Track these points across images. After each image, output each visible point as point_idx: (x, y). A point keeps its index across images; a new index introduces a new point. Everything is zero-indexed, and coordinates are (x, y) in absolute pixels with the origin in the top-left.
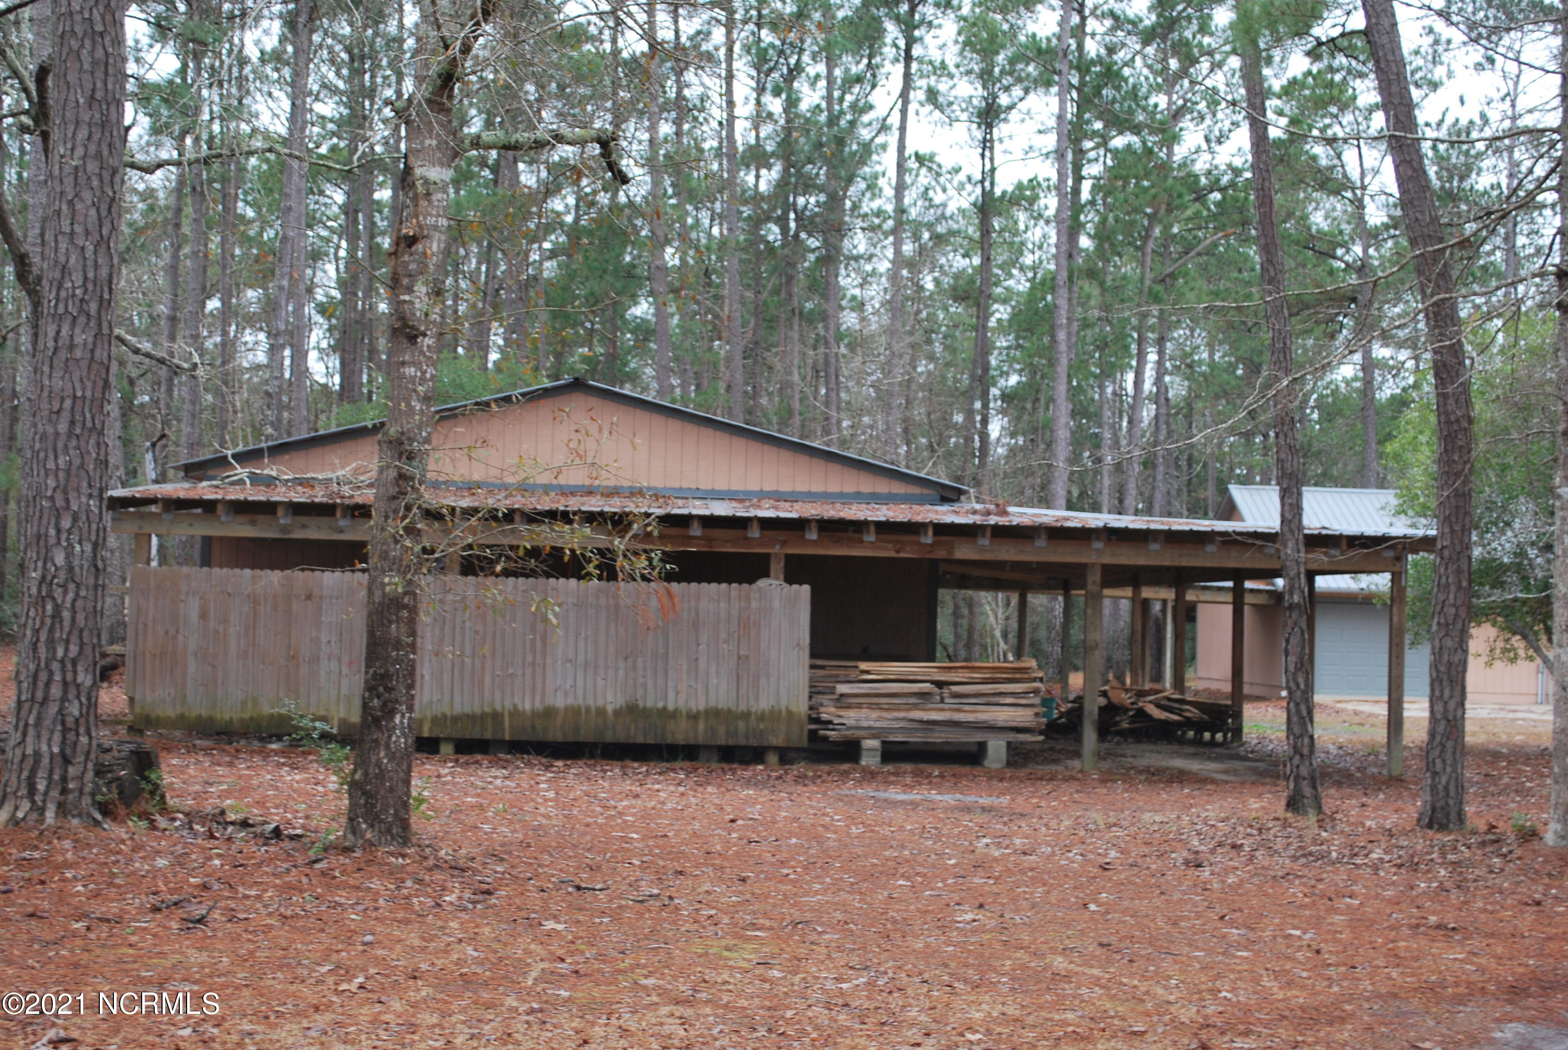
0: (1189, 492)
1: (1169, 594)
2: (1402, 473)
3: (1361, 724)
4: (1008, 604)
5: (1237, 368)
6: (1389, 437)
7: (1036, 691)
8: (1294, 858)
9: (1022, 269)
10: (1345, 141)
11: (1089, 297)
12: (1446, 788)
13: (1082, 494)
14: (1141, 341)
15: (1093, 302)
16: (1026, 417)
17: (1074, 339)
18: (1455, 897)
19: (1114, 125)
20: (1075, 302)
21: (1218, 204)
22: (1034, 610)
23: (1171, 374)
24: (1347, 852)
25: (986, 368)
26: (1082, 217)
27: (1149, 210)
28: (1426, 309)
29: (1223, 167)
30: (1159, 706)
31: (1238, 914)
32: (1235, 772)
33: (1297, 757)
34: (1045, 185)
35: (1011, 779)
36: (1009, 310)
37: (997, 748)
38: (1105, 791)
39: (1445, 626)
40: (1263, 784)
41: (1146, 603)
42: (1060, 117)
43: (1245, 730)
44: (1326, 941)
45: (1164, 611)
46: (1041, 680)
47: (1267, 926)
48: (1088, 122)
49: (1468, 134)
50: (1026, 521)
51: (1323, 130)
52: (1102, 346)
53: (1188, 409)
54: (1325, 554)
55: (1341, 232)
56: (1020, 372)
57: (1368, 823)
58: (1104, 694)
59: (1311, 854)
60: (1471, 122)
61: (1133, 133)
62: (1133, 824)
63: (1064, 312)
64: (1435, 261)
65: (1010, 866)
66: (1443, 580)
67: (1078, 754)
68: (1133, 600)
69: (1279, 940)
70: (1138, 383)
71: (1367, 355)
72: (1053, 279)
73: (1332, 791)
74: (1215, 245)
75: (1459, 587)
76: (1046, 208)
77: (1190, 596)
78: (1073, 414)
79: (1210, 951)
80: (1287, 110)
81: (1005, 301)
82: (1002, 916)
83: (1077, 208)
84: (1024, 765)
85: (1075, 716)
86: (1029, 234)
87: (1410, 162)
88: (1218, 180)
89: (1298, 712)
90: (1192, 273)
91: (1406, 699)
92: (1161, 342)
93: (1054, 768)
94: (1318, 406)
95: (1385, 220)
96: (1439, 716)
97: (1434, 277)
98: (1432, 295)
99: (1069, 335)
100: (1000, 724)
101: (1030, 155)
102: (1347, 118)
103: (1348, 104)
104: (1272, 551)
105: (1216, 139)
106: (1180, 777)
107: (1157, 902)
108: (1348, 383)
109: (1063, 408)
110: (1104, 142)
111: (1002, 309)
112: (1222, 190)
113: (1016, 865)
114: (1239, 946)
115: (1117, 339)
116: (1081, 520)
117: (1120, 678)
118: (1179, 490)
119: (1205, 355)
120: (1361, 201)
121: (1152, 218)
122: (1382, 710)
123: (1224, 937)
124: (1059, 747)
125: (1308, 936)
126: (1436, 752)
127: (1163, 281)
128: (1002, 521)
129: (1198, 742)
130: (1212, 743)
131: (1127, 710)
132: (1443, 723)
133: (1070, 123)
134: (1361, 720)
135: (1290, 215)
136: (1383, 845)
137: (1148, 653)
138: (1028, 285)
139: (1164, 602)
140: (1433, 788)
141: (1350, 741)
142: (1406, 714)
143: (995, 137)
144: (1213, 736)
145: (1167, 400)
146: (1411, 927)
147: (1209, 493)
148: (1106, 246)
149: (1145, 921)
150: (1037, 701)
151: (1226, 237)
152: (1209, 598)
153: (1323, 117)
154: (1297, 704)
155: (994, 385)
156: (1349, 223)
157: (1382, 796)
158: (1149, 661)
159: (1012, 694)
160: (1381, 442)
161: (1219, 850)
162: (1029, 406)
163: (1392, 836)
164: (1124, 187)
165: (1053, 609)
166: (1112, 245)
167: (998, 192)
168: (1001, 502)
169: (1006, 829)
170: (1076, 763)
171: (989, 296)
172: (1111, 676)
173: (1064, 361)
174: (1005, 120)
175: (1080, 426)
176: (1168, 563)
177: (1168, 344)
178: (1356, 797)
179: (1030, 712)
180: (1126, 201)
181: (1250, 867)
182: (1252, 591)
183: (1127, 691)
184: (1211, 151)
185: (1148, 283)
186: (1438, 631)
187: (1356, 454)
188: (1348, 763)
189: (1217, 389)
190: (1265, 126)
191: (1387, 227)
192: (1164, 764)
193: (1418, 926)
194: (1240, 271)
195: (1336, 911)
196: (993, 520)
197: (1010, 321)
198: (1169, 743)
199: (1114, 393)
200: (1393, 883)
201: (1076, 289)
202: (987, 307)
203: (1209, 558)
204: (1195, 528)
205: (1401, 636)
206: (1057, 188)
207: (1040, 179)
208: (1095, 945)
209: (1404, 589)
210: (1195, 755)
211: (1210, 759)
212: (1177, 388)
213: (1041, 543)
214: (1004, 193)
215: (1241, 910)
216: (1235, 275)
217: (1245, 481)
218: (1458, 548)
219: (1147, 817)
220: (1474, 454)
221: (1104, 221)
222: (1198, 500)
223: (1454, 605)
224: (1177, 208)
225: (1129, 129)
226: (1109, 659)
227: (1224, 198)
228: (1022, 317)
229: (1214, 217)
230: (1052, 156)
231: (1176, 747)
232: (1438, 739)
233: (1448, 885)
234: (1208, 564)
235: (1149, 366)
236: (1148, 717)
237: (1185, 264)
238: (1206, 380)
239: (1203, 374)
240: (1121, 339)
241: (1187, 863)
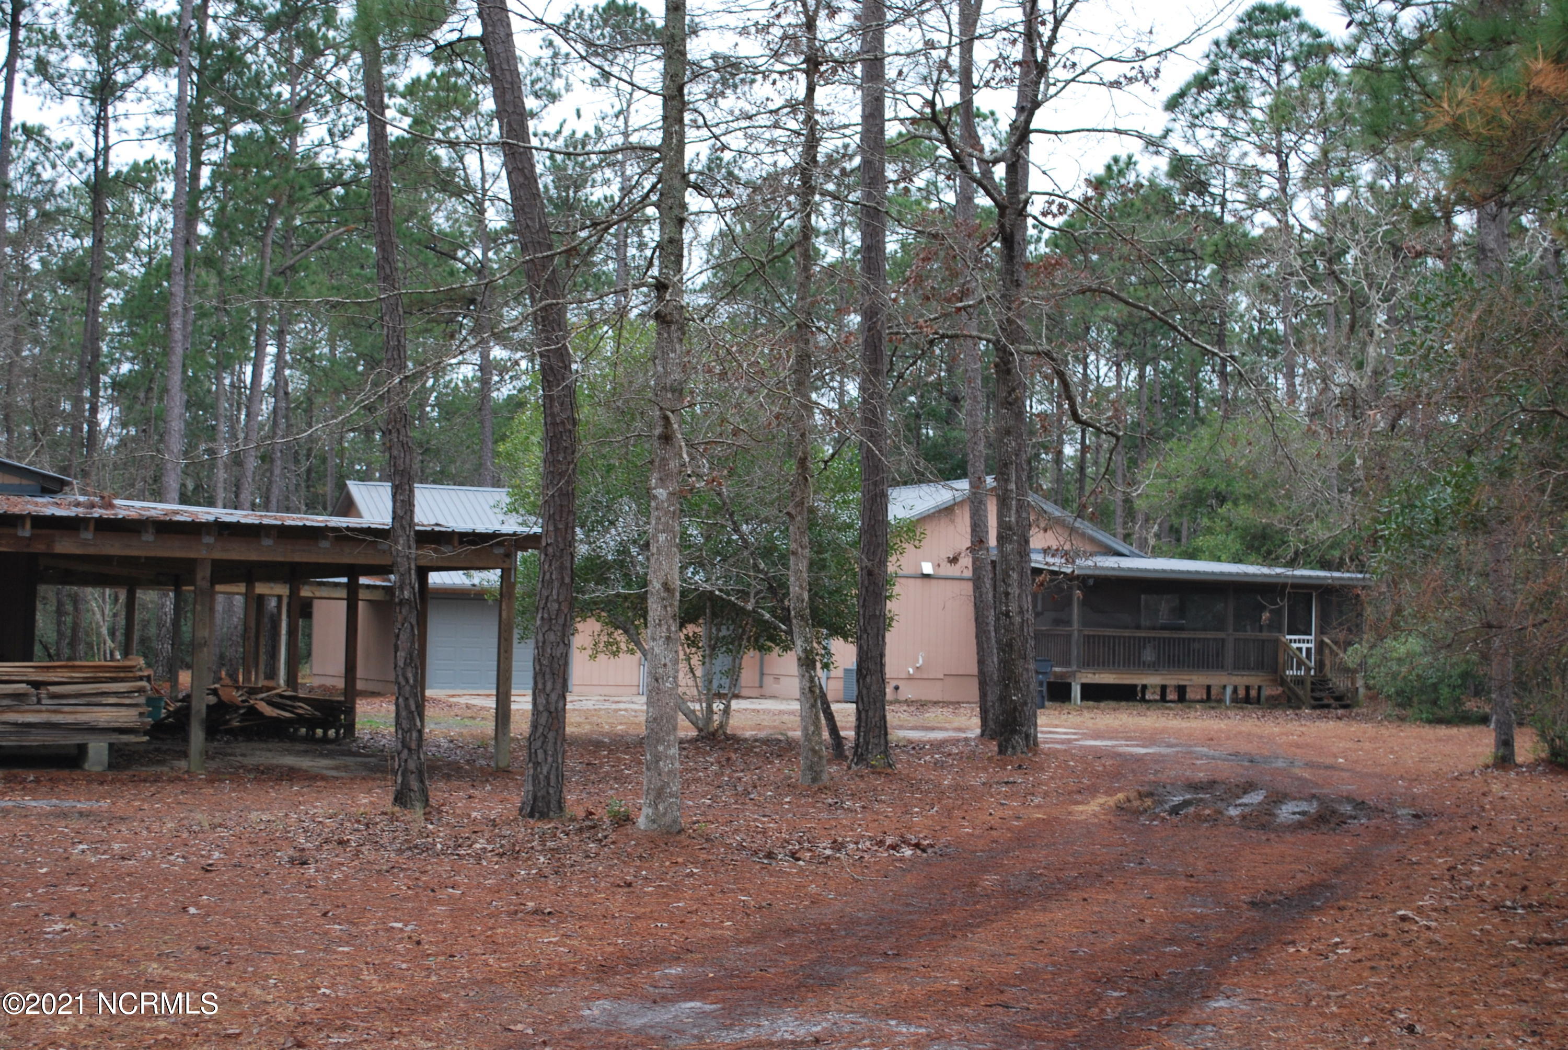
0: (308, 487)
1: (283, 590)
2: (514, 471)
3: (473, 718)
4: (116, 600)
5: (359, 364)
6: (503, 438)
7: (141, 690)
8: (400, 852)
9: (137, 253)
10: (467, 144)
11: (206, 285)
12: (547, 778)
13: (198, 488)
14: (259, 334)
15: (211, 291)
16: (138, 407)
17: (190, 328)
18: (553, 882)
19: (236, 111)
20: (191, 290)
21: (341, 199)
22: (144, 606)
23: (291, 368)
24: (451, 843)
25: (96, 353)
26: (201, 203)
27: (270, 201)
28: (535, 313)
29: (347, 163)
30: (270, 703)
31: (341, 910)
32: (346, 768)
33: (406, 752)
34: (162, 168)
35: (113, 781)
36: (122, 295)
37: (98, 750)
38: (212, 791)
39: (548, 621)
40: (374, 779)
41: (261, 599)
42: (180, 99)
43: (358, 726)
44: (427, 932)
45: (279, 606)
46: (148, 678)
47: (370, 920)
48: (209, 106)
49: (584, 145)
50: (132, 514)
51: (446, 132)
52: (220, 336)
53: (308, 404)
54: (435, 551)
55: (462, 234)
56: (132, 360)
57: (474, 814)
58: (215, 692)
59: (416, 847)
60: (586, 135)
61: (255, 121)
62: (238, 824)
63: (179, 300)
64: (544, 268)
65: (107, 872)
66: (547, 576)
67: (185, 755)
68: (247, 596)
69: (381, 933)
70: (256, 375)
71: (485, 356)
72: (169, 265)
73: (441, 784)
74: (337, 239)
75: (562, 582)
76: (163, 191)
77: (305, 592)
78: (188, 405)
79: (310, 949)
80: (411, 110)
81: (117, 286)
82: (95, 924)
83: (195, 194)
84: (127, 767)
85: (183, 716)
86: (145, 217)
87: (521, 170)
88: (341, 175)
89: (407, 707)
90: (314, 267)
91: (513, 692)
92: (280, 336)
93: (159, 769)
94: (438, 404)
95: (504, 224)
96: (541, 708)
97: (542, 282)
98: (541, 300)
99: (185, 323)
100: (102, 725)
101: (147, 136)
102: (470, 122)
103: (470, 109)
104: (385, 547)
105: (341, 134)
106: (291, 775)
107: (260, 902)
108: (466, 381)
109: (177, 399)
110: (224, 128)
111: (114, 294)
112: (344, 185)
113: (113, 870)
114: (341, 942)
115: (234, 330)
116: (191, 513)
117: (233, 676)
118: (298, 486)
119: (326, 350)
120: (481, 204)
121: (274, 209)
122: (491, 703)
123: (326, 933)
124: (165, 747)
125: (409, 928)
126: (539, 743)
127: (283, 273)
128: (107, 513)
129: (310, 739)
130: (325, 740)
131: (239, 708)
132: (545, 714)
133: (190, 106)
134: (472, 713)
135: (412, 214)
136: (487, 835)
137: (262, 650)
138: (143, 270)
139: (280, 598)
140: (535, 778)
141: (461, 735)
142: (514, 707)
143: (110, 114)
144: (325, 733)
145: (286, 393)
146: (509, 914)
147: (328, 489)
148: (226, 234)
149: (247, 922)
150: (142, 700)
151: (349, 231)
152: (325, 594)
153: (445, 119)
154: (406, 699)
155: (105, 373)
156: (470, 225)
157: (488, 787)
158: (263, 658)
159: (116, 694)
160: (496, 442)
161: (326, 847)
162: (142, 395)
163: (495, 826)
164: (245, 175)
165: (163, 605)
166: (231, 233)
167: (112, 171)
168: (106, 494)
169: (104, 834)
170: (183, 764)
171: (101, 279)
172: (223, 674)
173: (179, 351)
174: (121, 98)
175: (195, 418)
176: (280, 559)
177: (288, 338)
178: (464, 790)
179: (134, 712)
180: (247, 190)
181: (356, 863)
182: (368, 587)
183: (238, 688)
184: (334, 144)
185: (267, 274)
186: (542, 626)
187: (474, 452)
188: (459, 757)
189: (337, 384)
190: (384, 124)
191: (506, 231)
192: (275, 761)
193: (516, 912)
194: (362, 267)
195: (438, 902)
196: (97, 513)
197: (122, 306)
198: (281, 740)
199: (232, 385)
200: (495, 872)
201: (193, 276)
202: (98, 292)
203: (323, 553)
204: (308, 523)
205: (509, 631)
206: (175, 172)
207: (158, 161)
208: (193, 949)
209: (514, 584)
210: (306, 752)
211: (322, 755)
212: (297, 381)
213: (148, 537)
214: (119, 173)
215: (344, 906)
216: (357, 270)
217: (364, 477)
218: (561, 546)
219: (254, 816)
220: (578, 455)
221: (222, 209)
222: (316, 495)
223: (557, 601)
224: (299, 200)
225: (251, 117)
226: (222, 657)
227: (347, 193)
228: (135, 303)
229: (336, 211)
230: (170, 138)
231: (288, 745)
232: (540, 730)
233: (547, 871)
234: (322, 560)
235: (268, 359)
236: (260, 714)
237: (306, 257)
238: (326, 375)
239: (324, 369)
240: (239, 329)
241: (292, 861)
